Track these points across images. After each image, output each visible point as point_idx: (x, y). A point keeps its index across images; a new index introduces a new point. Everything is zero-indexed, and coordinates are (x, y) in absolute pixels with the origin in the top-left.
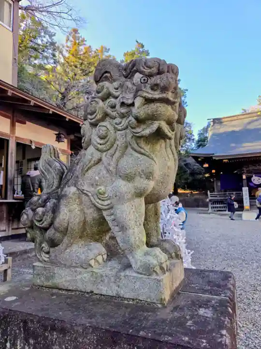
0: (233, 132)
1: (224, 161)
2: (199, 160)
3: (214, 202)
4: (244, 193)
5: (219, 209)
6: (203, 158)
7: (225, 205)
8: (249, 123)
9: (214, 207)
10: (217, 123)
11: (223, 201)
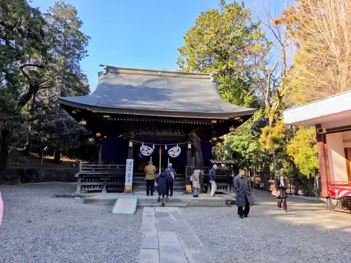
0: (130, 87)
1: (105, 116)
2: (74, 112)
3: (86, 178)
4: (127, 167)
5: (92, 189)
6: (78, 111)
7: (101, 183)
8: (149, 81)
9: (85, 186)
10: (111, 72)
11: (100, 178)
